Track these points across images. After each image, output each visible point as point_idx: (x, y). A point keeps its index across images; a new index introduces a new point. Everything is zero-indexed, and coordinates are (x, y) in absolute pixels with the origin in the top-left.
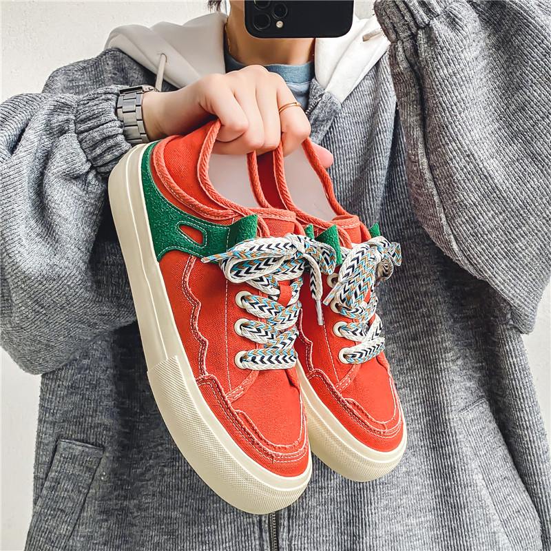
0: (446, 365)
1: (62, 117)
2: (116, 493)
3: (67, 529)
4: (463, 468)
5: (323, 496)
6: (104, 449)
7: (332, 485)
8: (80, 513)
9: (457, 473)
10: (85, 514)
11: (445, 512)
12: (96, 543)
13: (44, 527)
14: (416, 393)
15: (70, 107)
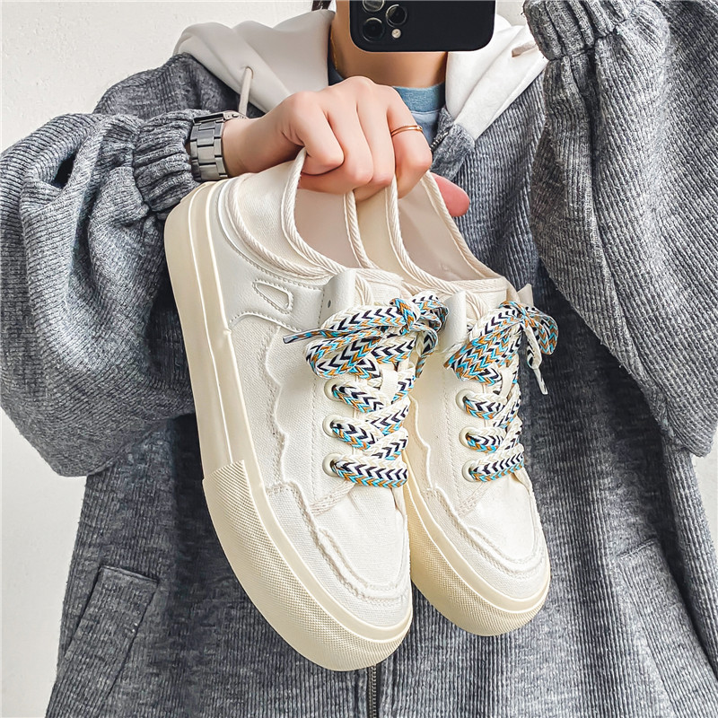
0: (601, 495)
1: (119, 145)
2: (171, 640)
3: (106, 683)
4: (620, 630)
5: (440, 658)
6: (158, 581)
7: (453, 645)
8: (124, 662)
9: (612, 637)
10: (130, 665)
11: (595, 688)
12: (143, 704)
13: (77, 680)
14: (562, 530)
15: (129, 133)
